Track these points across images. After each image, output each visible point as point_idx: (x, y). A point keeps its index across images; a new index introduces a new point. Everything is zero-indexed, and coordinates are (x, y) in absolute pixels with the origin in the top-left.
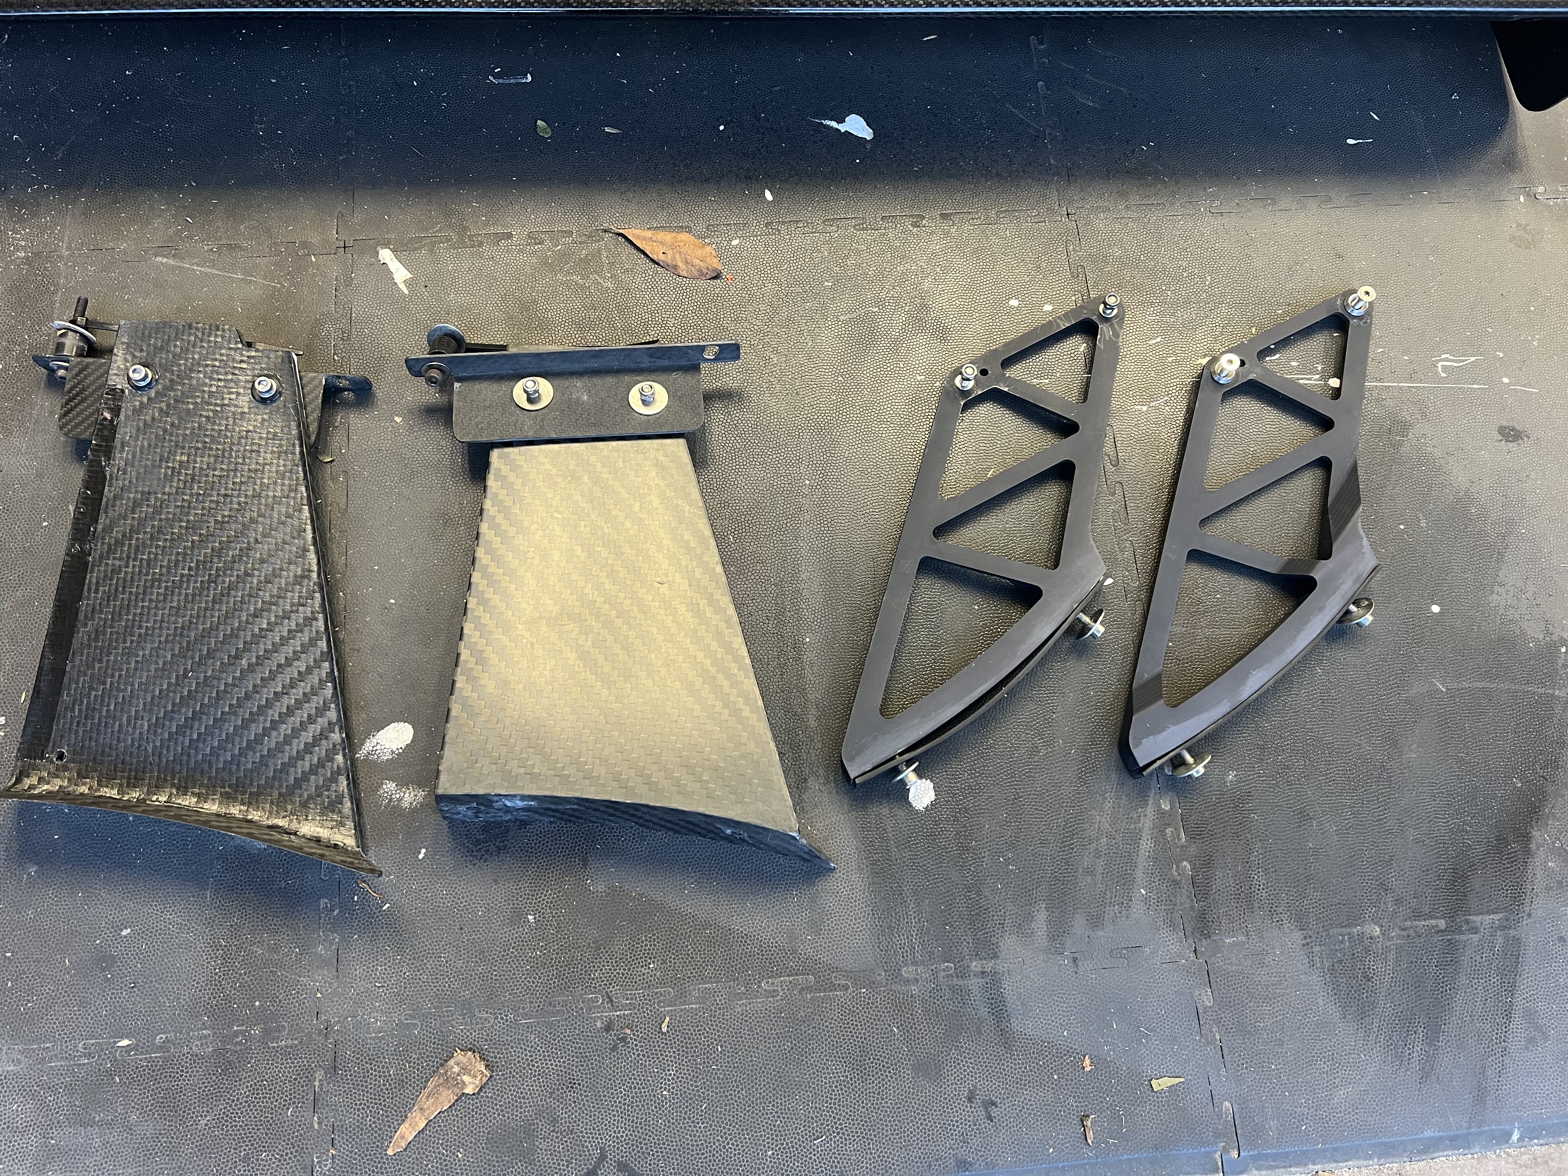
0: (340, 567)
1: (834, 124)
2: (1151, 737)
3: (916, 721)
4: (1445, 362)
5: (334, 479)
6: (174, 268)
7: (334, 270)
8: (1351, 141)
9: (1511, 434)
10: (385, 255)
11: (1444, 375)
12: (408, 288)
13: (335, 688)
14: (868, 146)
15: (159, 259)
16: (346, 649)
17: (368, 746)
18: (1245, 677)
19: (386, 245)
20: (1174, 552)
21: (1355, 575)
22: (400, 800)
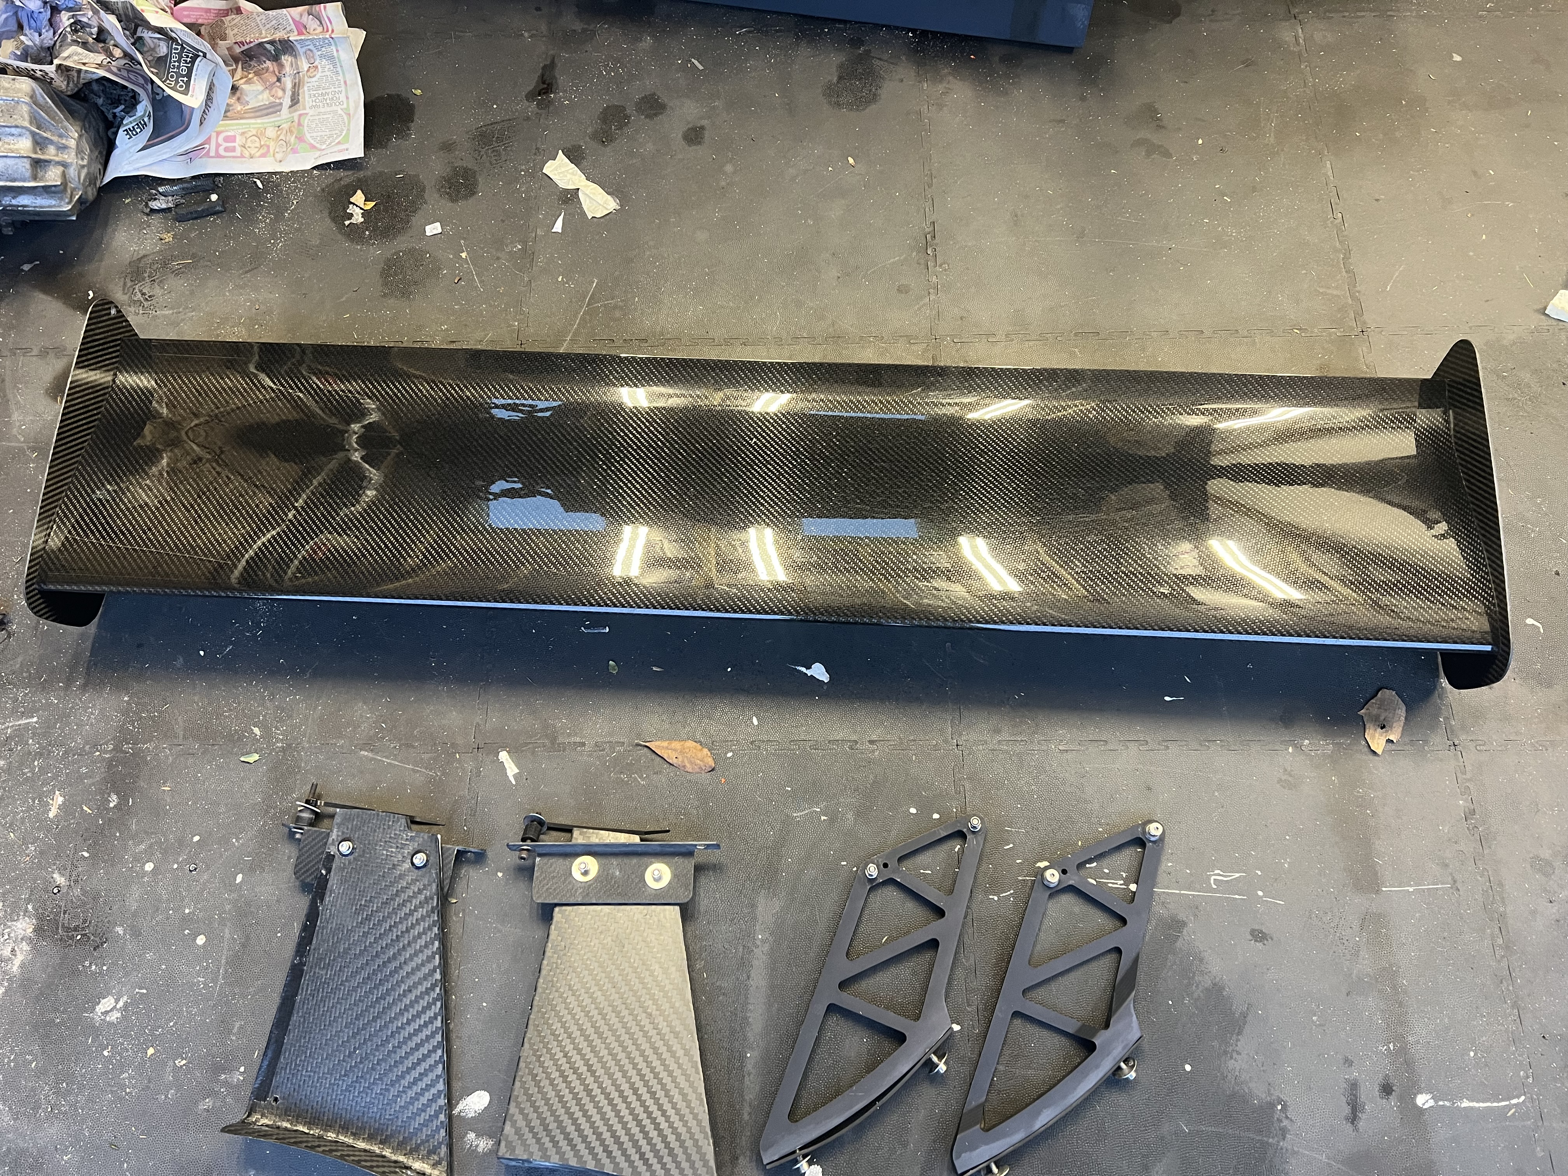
0: (454, 978)
1: (803, 669)
2: (968, 1153)
3: (812, 1126)
4: (1216, 876)
5: (457, 915)
6: (372, 759)
7: (469, 766)
8: (1167, 699)
9: (1259, 936)
10: (503, 756)
11: (1215, 887)
12: (515, 779)
13: (444, 1068)
14: (825, 687)
15: (362, 753)
16: (453, 1036)
17: (460, 1107)
18: (1039, 1113)
19: (504, 748)
20: (1002, 1012)
21: (1125, 1043)
22: (477, 1146)
